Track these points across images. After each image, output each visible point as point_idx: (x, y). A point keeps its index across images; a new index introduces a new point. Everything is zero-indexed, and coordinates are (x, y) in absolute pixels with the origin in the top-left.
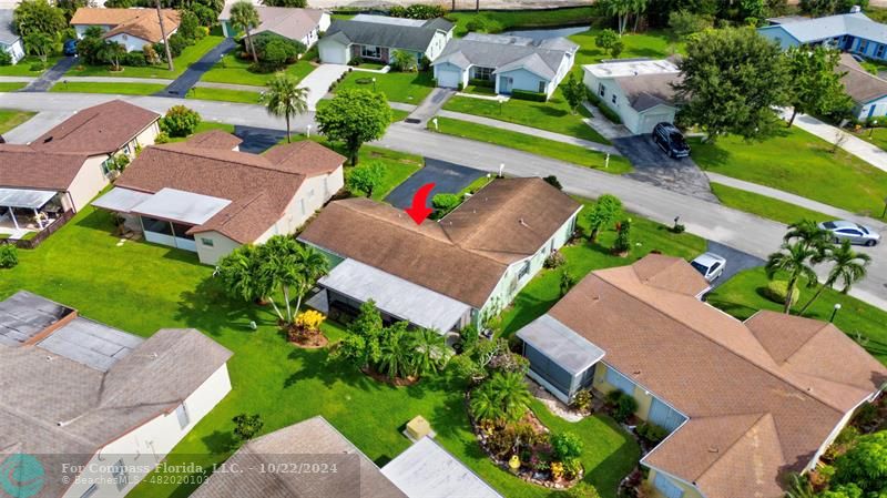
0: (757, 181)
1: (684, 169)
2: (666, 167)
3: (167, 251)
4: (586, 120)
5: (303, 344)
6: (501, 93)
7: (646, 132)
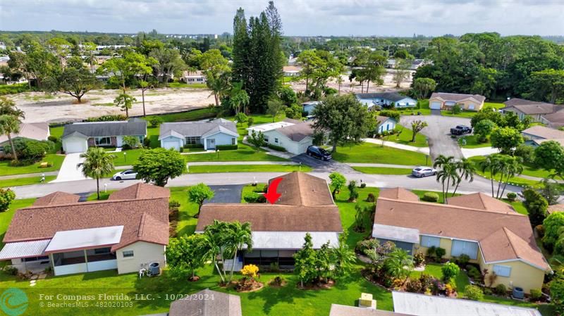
0: (368, 162)
1: (334, 164)
2: (325, 165)
3: (82, 276)
4: (268, 153)
5: (250, 289)
6: (208, 149)
7: (302, 152)
